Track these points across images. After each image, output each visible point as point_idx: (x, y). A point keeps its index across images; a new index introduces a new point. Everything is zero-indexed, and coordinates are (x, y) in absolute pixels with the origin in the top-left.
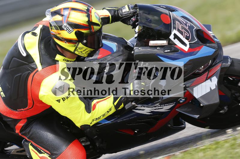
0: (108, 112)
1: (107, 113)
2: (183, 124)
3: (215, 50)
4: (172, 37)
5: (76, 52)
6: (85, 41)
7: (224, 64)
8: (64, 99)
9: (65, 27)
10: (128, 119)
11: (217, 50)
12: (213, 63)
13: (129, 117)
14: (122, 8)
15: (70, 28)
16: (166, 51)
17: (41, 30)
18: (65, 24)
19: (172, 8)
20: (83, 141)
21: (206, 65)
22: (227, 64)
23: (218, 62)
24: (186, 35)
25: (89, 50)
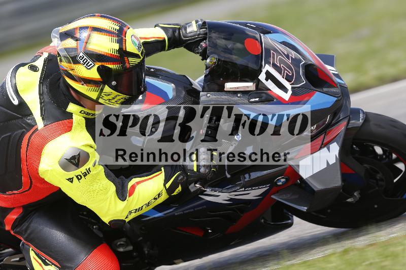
0: (155, 199)
1: (153, 201)
2: (290, 219)
3: (335, 99)
4: (262, 77)
5: (101, 101)
6: (114, 83)
7: (353, 121)
8: (80, 178)
9: (81, 58)
10: (193, 210)
11: (339, 98)
12: (332, 121)
13: (193, 208)
14: (187, 26)
15: (89, 61)
16: (253, 100)
17: (45, 61)
18: (81, 54)
19: (266, 27)
20: (121, 244)
21: (321, 123)
22: (358, 122)
23: (341, 119)
24: (287, 74)
25: (122, 97)
